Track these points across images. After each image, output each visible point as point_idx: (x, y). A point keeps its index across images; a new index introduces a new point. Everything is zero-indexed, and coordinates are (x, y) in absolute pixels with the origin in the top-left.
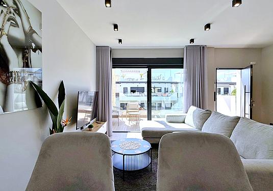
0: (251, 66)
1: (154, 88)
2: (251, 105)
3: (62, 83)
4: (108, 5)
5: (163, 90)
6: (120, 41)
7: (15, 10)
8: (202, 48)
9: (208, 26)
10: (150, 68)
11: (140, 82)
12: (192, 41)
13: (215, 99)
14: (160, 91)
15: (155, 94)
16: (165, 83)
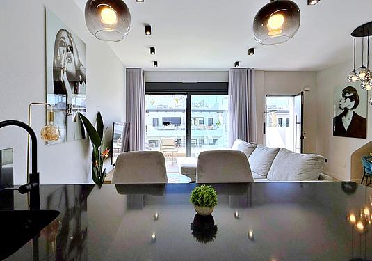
0: (302, 94)
1: (195, 119)
2: (302, 138)
3: (99, 113)
4: (148, 33)
5: (206, 121)
6: (156, 63)
7: (70, 48)
8: (249, 71)
9: (252, 50)
10: (189, 94)
11: (175, 111)
12: (237, 64)
13: (265, 132)
14: (202, 122)
15: (196, 127)
16: (209, 111)
